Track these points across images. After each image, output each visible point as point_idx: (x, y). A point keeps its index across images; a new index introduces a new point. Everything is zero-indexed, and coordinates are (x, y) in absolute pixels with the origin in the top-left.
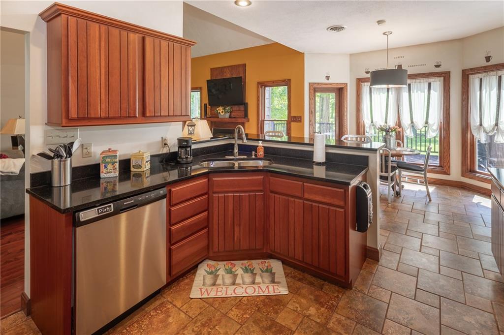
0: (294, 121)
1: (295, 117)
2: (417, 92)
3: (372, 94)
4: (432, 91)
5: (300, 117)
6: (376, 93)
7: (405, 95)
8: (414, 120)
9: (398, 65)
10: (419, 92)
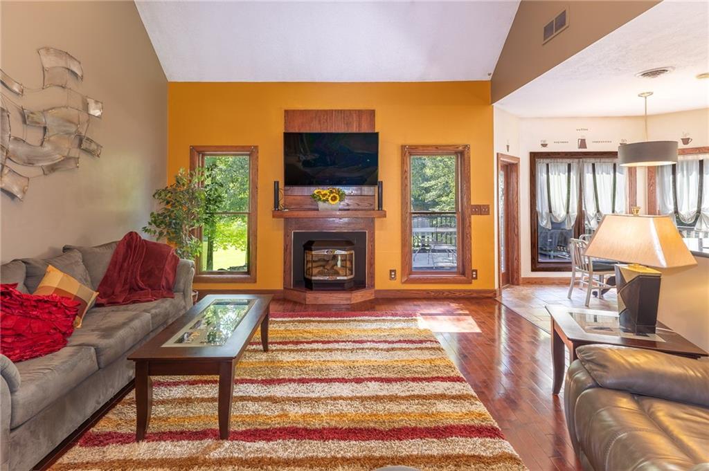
0: (476, 213)
1: (479, 207)
2: (602, 173)
3: (550, 174)
4: (617, 173)
5: (488, 206)
6: (555, 174)
7: (588, 177)
8: (600, 209)
9: (582, 140)
10: (604, 174)
